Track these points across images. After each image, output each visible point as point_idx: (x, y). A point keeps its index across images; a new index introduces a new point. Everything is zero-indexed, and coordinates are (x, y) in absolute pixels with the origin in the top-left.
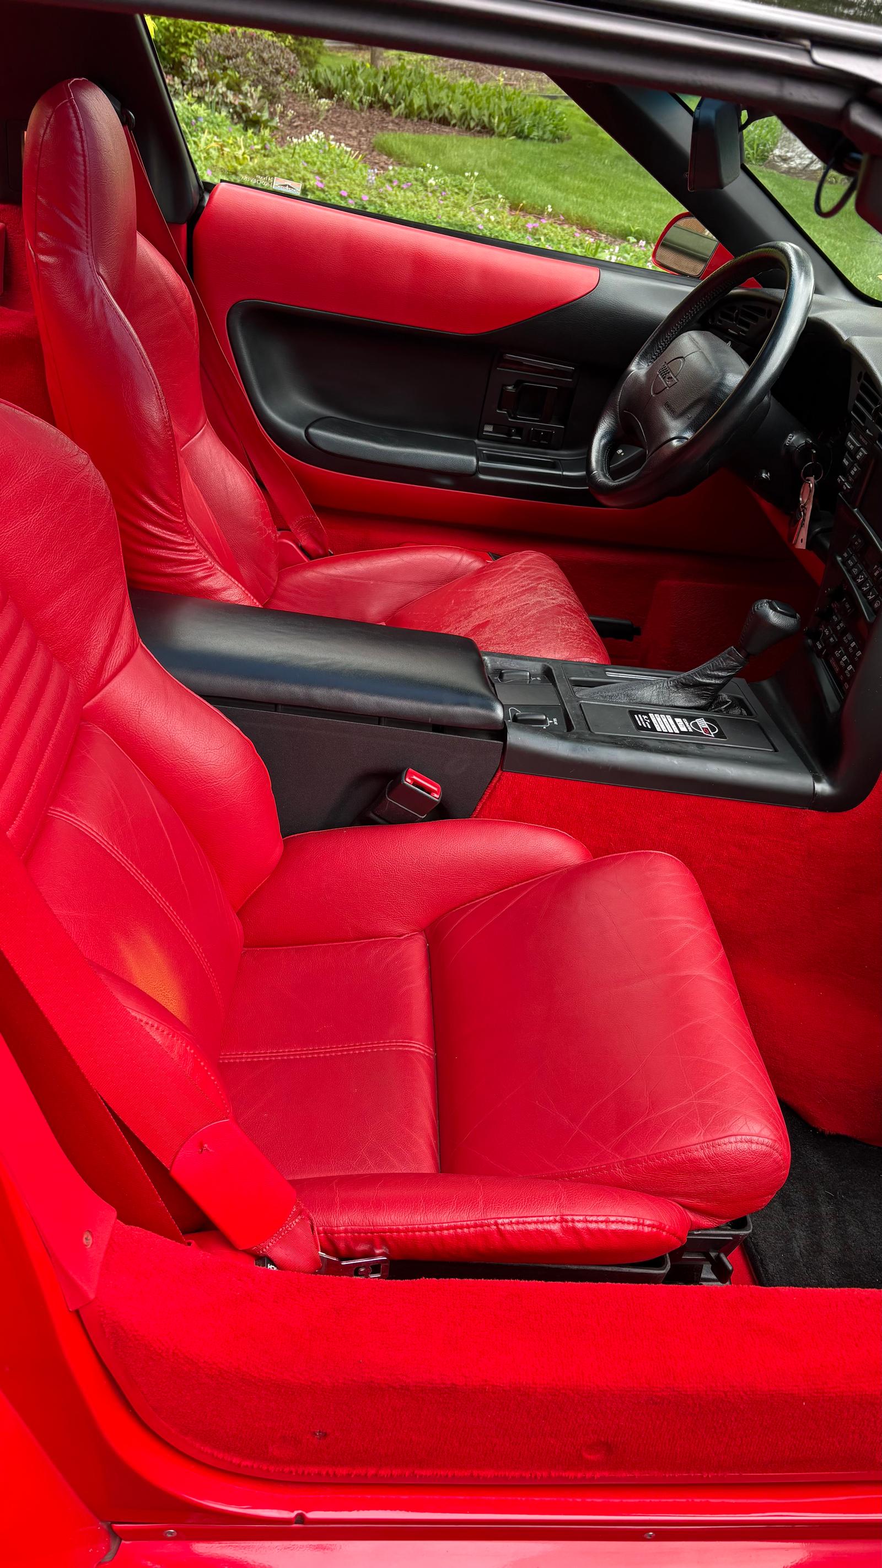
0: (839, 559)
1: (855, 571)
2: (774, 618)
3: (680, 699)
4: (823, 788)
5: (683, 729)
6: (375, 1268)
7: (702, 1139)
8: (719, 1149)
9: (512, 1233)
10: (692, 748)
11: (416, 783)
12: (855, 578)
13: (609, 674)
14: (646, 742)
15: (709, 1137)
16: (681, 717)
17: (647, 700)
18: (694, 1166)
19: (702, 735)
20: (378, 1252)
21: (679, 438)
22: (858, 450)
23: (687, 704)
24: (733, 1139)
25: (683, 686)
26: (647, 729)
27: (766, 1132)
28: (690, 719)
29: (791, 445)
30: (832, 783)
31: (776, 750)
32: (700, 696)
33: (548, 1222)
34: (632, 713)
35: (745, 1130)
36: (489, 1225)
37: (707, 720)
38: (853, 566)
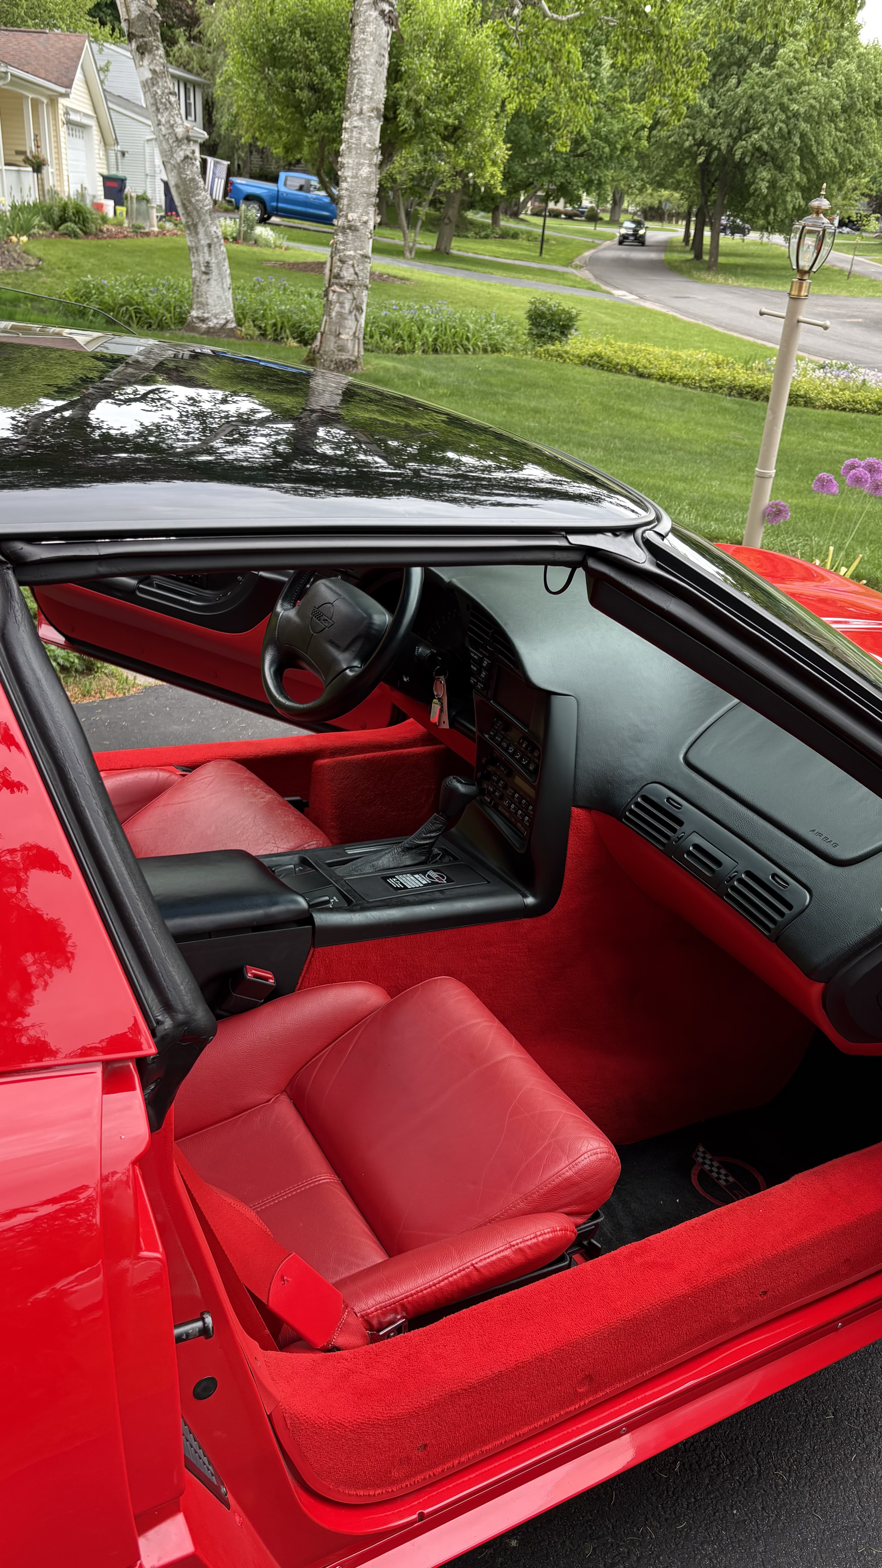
0: (487, 736)
1: (504, 744)
2: (461, 788)
3: (407, 860)
4: (530, 900)
5: (424, 882)
6: (399, 1330)
7: (567, 1162)
8: (580, 1166)
9: (485, 1266)
10: (438, 895)
11: (255, 976)
12: (506, 750)
13: (349, 852)
14: (406, 898)
15: (571, 1160)
16: (418, 873)
17: (386, 865)
18: (569, 1184)
19: (438, 883)
20: (399, 1317)
21: (350, 668)
22: (482, 660)
23: (416, 862)
24: (586, 1155)
25: (406, 850)
26: (401, 888)
27: (602, 1145)
28: (424, 873)
29: (420, 655)
30: (534, 896)
31: (489, 882)
32: (421, 854)
33: (503, 1251)
34: (385, 878)
35: (590, 1147)
36: (468, 1268)
37: (434, 871)
38: (501, 741)
